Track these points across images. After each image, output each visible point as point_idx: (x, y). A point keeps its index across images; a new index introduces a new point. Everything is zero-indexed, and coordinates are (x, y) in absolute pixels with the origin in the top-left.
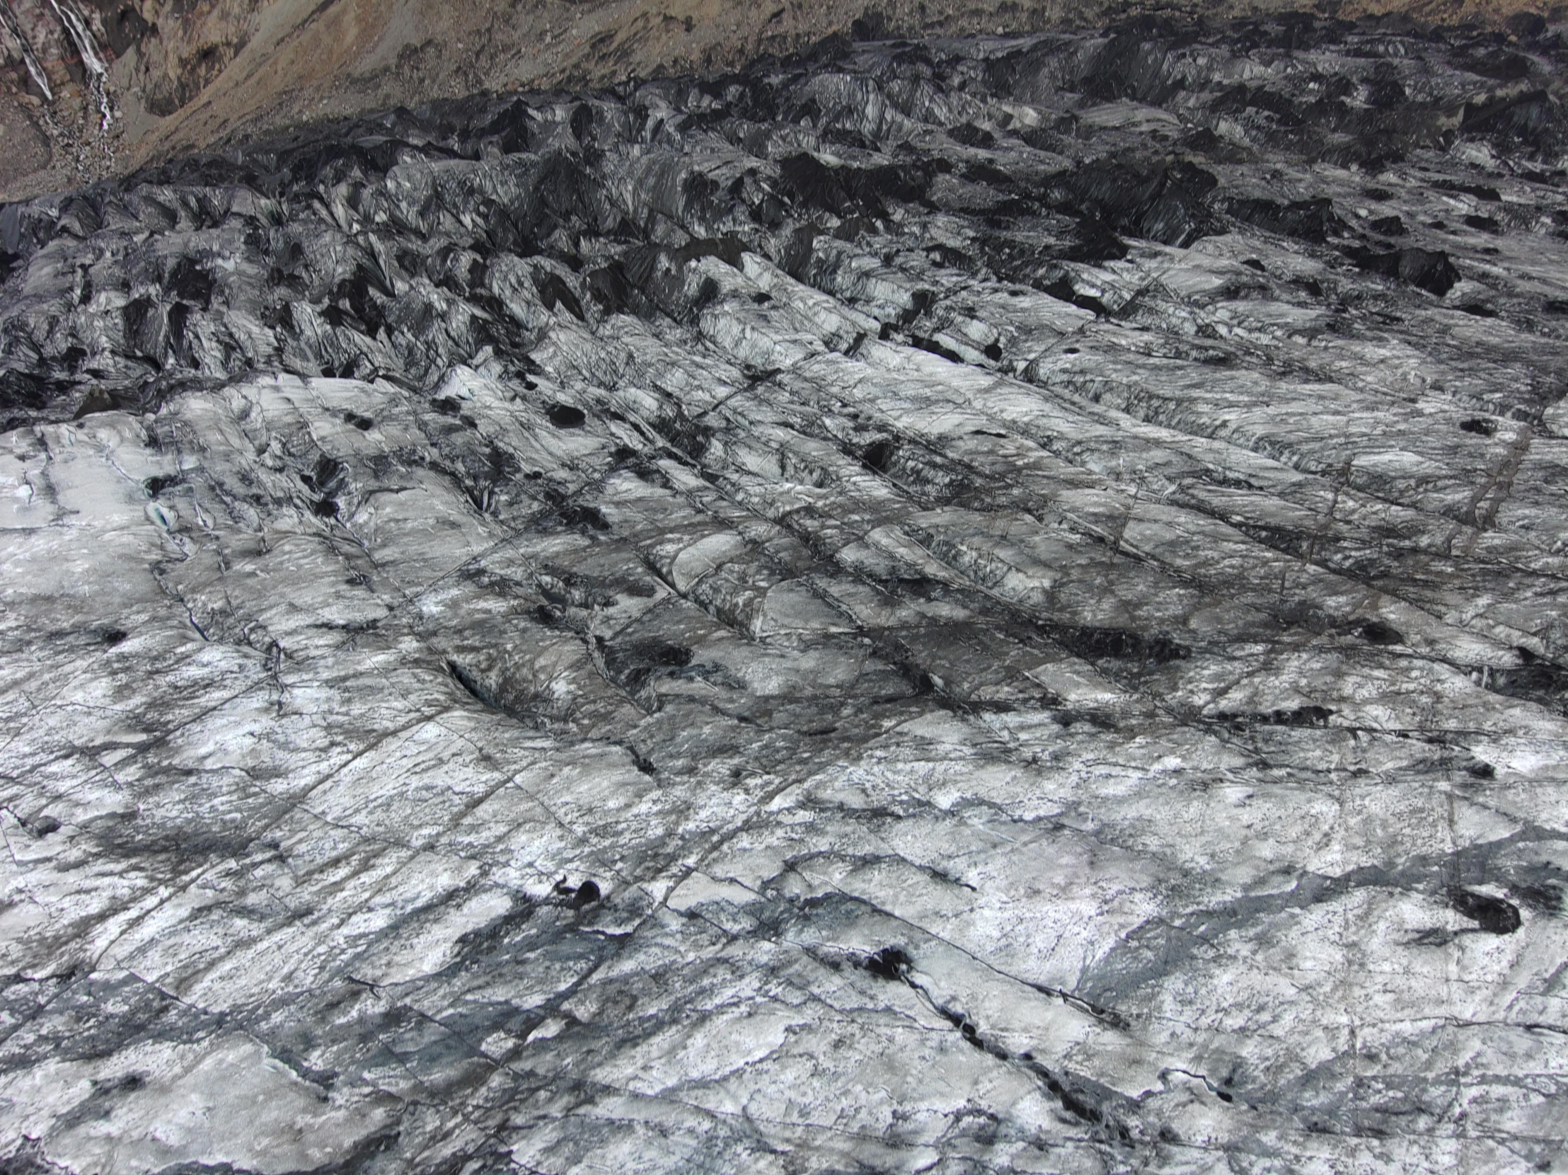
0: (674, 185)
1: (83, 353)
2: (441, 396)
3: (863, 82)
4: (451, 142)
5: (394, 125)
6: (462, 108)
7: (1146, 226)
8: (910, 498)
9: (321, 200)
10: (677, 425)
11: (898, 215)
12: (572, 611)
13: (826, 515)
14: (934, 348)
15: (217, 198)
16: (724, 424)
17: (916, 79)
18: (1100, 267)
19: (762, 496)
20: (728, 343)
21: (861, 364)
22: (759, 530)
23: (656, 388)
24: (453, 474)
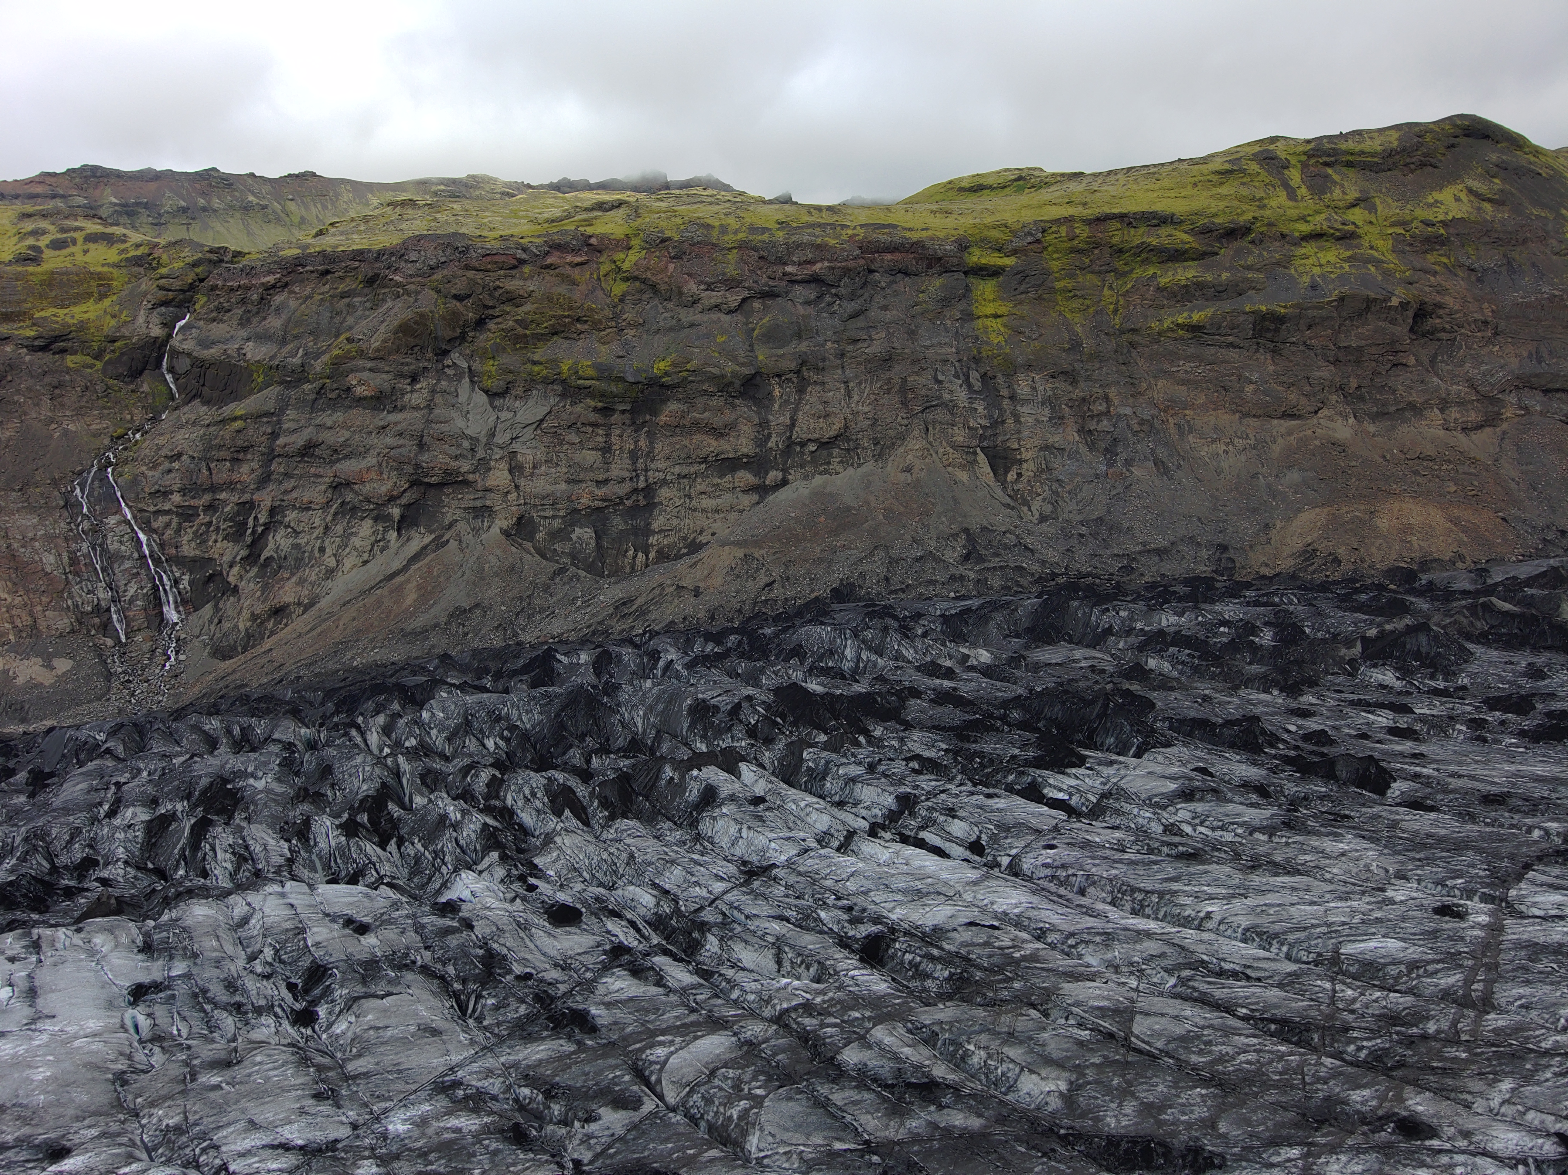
0: (680, 710)
1: (97, 863)
2: (443, 899)
3: (842, 631)
4: (485, 681)
5: (436, 668)
6: (498, 654)
7: (1099, 740)
8: (911, 992)
9: (358, 728)
10: (673, 922)
11: (878, 732)
12: (550, 1128)
13: (824, 1012)
14: (921, 844)
15: (260, 727)
16: (720, 918)
17: (885, 629)
18: (1064, 773)
19: (758, 993)
20: (725, 842)
21: (853, 859)
22: (755, 1029)
23: (655, 886)
24: (442, 978)
